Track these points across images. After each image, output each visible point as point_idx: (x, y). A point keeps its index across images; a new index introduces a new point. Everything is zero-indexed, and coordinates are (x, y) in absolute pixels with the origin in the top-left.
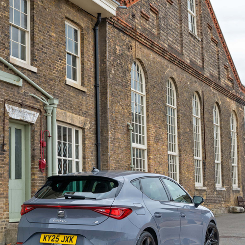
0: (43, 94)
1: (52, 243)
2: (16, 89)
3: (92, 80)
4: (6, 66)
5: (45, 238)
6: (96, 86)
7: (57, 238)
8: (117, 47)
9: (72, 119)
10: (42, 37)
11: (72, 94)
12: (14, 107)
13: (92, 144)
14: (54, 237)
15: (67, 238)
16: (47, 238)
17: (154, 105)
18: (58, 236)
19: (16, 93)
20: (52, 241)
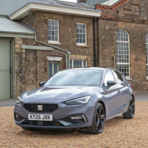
0: (64, 51)
2: (51, 51)
3: (92, 42)
4: (47, 45)
6: (94, 44)
8: (106, 27)
9: (80, 58)
10: (64, 32)
11: (80, 49)
12: (50, 57)
13: (92, 65)
17: (135, 46)
19: (51, 53)
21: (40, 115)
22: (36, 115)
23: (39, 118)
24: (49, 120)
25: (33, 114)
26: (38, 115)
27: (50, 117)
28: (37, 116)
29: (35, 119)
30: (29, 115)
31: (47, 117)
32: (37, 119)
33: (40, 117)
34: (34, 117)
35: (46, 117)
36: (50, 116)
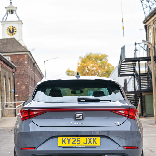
1: (74, 145)
5: (63, 141)
7: (78, 141)
14: (74, 140)
15: (90, 140)
16: (66, 141)
18: (78, 139)
20: (73, 143)
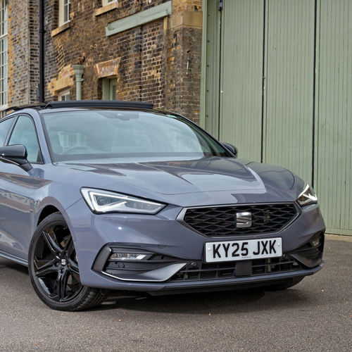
21: (247, 243)
22: (233, 245)
23: (244, 252)
24: (273, 255)
25: (221, 243)
26: (240, 243)
27: (275, 246)
28: (236, 247)
29: (230, 258)
30: (209, 247)
31: (268, 247)
32: (238, 255)
33: (246, 249)
34: (226, 250)
35: (265, 246)
36: (275, 241)
